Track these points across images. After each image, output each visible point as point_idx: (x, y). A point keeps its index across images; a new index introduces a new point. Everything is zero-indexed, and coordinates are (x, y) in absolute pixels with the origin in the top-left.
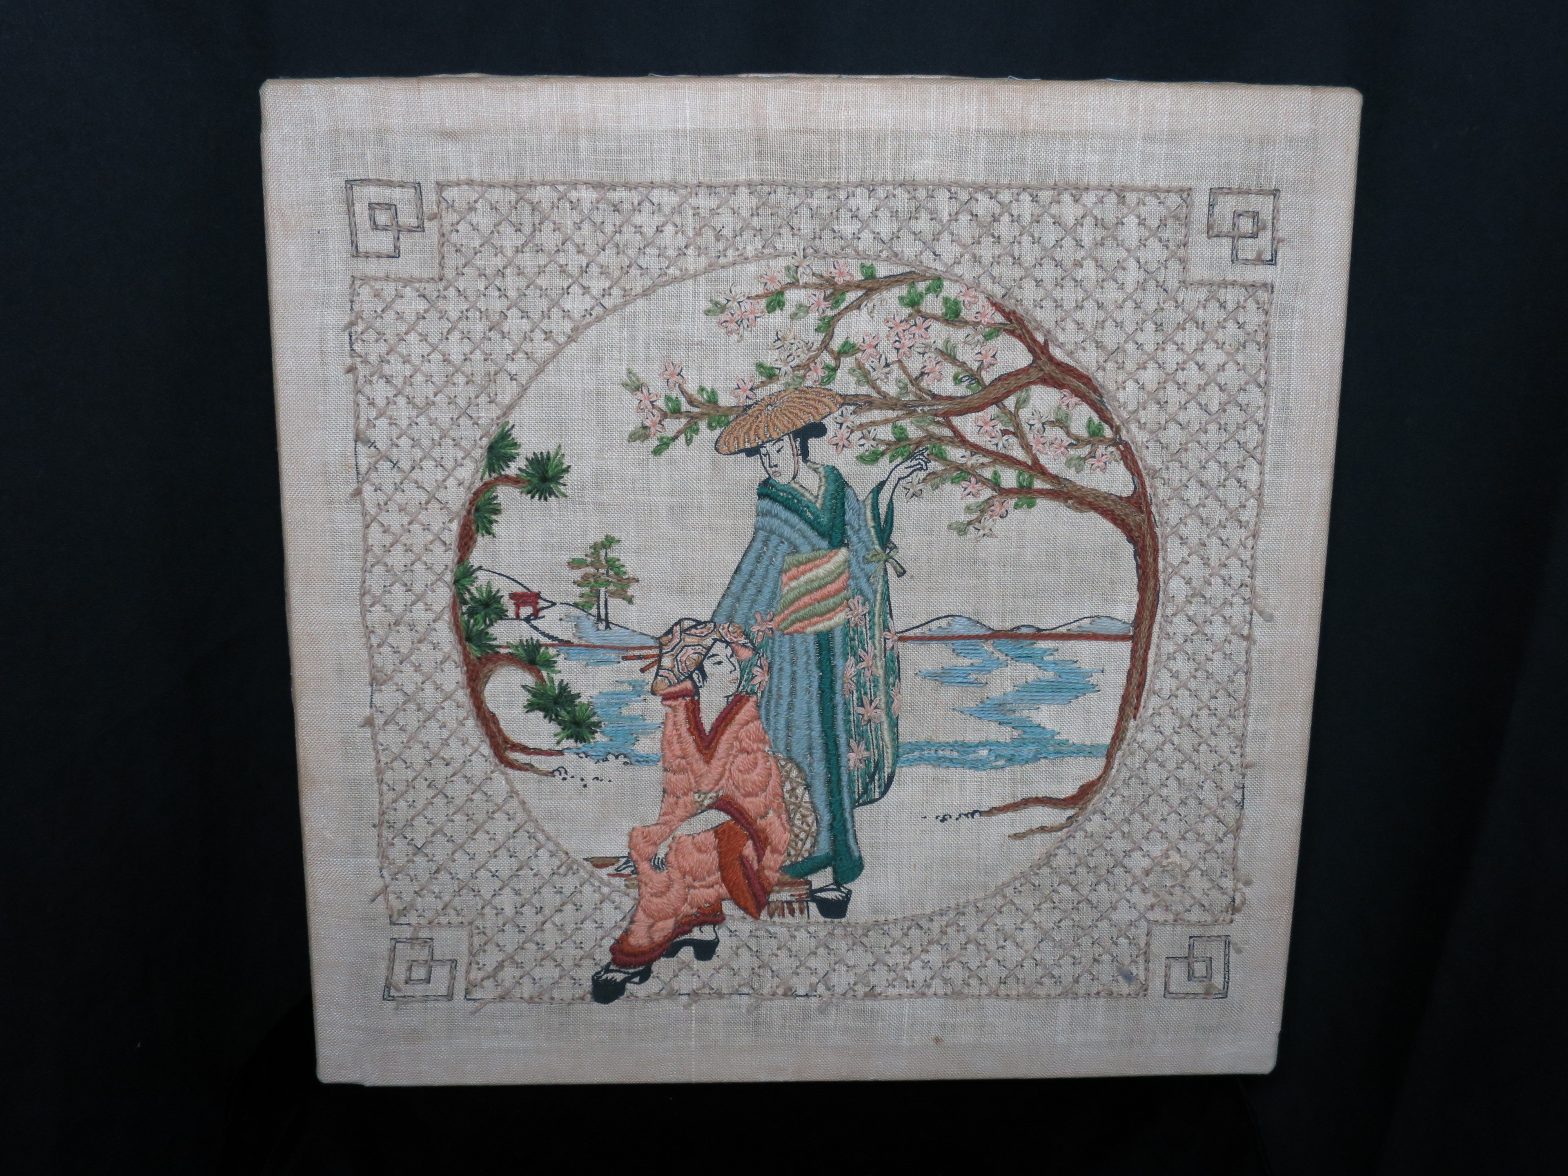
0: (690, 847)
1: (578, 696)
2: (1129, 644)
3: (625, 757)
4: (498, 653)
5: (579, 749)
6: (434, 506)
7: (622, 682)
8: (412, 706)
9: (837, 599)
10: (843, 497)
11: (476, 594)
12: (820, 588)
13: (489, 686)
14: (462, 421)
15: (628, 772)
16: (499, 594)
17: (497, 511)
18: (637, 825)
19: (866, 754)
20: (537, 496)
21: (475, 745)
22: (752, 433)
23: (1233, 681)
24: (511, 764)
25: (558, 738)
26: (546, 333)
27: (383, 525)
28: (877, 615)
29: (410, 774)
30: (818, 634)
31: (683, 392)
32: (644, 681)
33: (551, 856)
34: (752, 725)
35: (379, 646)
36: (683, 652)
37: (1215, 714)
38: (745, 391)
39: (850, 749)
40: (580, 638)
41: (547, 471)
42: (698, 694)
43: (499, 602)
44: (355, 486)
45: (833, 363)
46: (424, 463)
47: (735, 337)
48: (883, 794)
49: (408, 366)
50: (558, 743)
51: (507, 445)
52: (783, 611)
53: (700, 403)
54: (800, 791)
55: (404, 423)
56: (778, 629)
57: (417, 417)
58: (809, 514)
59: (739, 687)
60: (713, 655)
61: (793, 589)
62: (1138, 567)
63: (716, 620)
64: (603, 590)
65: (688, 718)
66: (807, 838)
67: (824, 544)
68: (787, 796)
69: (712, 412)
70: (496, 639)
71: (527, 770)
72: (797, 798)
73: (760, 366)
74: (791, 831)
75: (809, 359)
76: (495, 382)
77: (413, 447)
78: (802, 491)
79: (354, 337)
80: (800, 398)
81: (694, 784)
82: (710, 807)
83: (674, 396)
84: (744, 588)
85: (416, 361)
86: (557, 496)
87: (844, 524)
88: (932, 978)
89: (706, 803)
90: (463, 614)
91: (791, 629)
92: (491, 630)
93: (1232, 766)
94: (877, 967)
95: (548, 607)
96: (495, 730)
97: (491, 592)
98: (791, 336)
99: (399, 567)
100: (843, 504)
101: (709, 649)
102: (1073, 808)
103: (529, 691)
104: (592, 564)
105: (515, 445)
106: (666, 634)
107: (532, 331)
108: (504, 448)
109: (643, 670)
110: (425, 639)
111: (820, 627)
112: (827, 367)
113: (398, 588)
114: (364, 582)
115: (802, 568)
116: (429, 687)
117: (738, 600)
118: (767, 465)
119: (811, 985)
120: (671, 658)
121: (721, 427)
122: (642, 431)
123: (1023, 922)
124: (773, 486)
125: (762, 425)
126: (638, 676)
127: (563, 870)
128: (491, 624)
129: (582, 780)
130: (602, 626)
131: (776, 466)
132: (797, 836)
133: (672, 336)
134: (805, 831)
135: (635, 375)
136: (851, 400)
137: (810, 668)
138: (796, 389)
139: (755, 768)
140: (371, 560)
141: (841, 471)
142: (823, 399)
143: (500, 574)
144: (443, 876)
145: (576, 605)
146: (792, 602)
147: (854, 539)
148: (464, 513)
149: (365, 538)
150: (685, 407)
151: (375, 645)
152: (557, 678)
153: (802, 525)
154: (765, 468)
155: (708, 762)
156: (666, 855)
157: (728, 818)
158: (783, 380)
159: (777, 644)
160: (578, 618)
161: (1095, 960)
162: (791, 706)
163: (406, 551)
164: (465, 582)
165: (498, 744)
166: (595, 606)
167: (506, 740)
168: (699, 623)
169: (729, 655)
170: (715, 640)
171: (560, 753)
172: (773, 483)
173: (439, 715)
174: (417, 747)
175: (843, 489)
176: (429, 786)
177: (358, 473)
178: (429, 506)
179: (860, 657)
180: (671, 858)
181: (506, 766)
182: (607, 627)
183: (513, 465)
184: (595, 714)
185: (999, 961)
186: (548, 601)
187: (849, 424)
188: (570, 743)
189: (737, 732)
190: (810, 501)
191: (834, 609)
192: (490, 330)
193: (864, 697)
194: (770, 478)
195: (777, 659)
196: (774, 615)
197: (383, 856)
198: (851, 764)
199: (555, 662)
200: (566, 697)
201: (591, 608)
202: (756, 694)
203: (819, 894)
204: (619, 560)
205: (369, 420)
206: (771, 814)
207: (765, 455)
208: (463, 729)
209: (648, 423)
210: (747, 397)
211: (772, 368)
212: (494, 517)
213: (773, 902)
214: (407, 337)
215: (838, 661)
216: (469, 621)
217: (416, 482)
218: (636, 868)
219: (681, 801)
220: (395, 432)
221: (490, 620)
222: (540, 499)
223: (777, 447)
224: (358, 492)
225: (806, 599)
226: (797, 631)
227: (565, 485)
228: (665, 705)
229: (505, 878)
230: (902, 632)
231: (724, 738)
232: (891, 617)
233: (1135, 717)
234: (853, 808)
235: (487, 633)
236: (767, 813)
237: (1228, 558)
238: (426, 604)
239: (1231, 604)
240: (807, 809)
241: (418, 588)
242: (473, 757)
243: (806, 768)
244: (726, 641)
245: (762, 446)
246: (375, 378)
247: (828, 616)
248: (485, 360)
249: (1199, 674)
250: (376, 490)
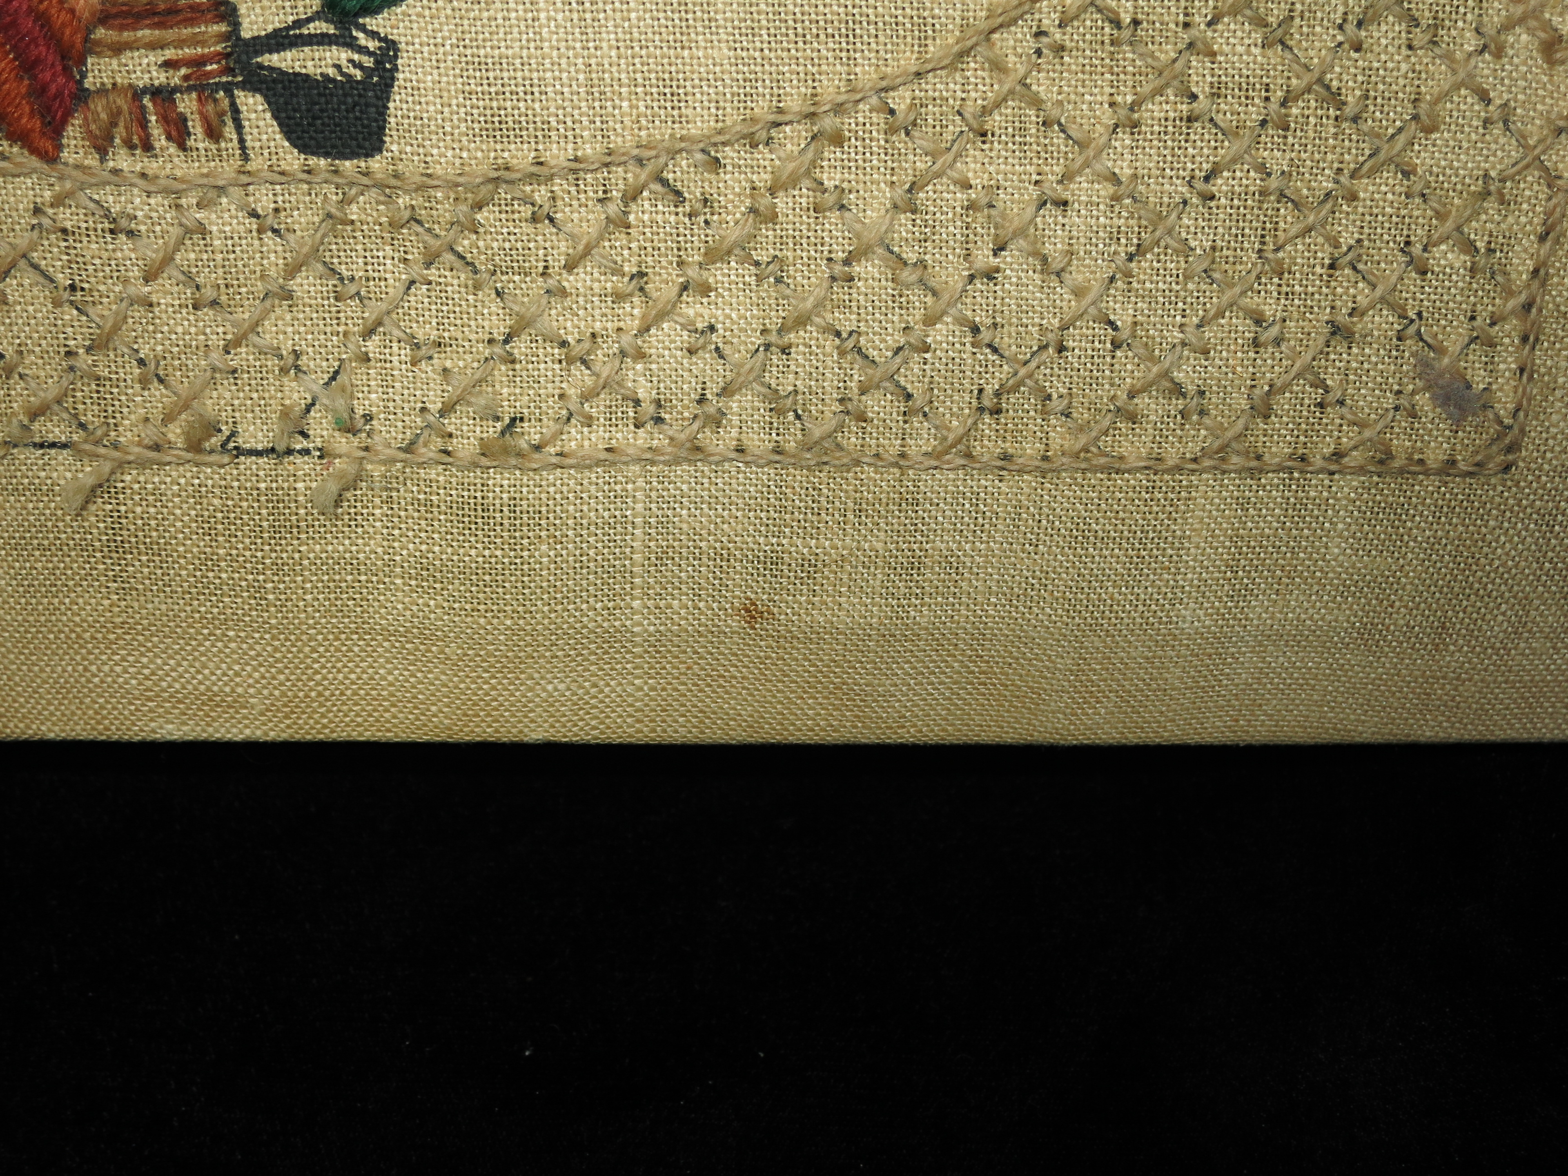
88: (726, 391)
94: (520, 347)
119: (285, 414)
123: (1066, 178)
161: (1336, 329)
185: (975, 330)
203: (274, 60)
213: (102, 91)
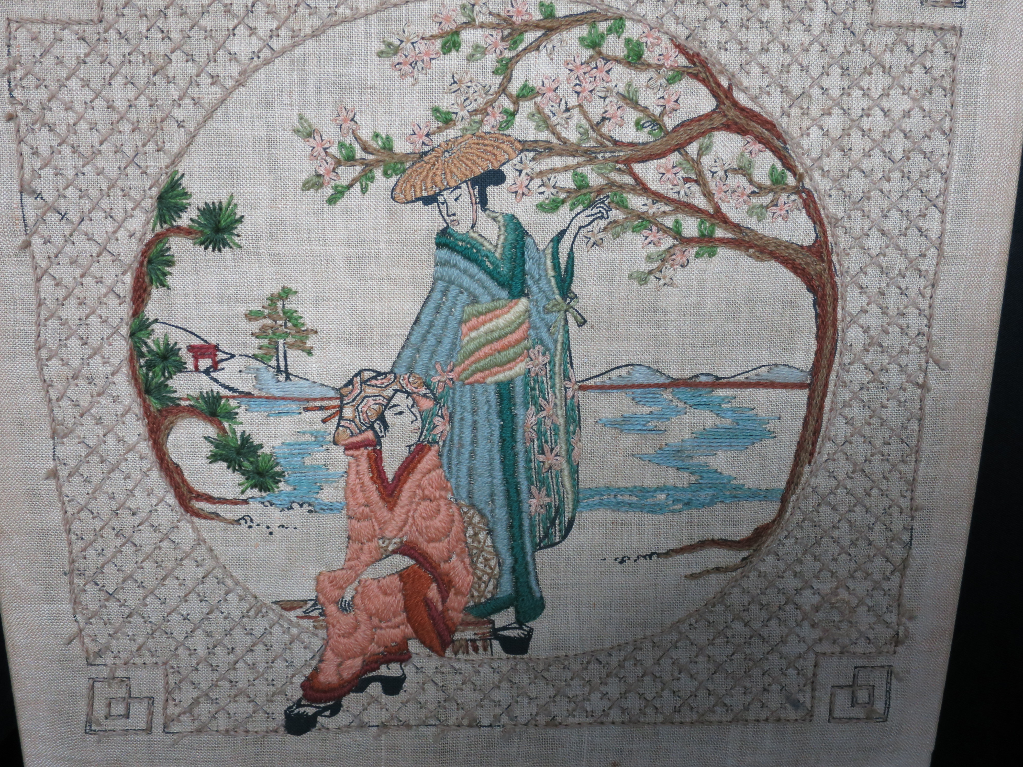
0: (376, 590)
1: (261, 446)
2: (806, 392)
3: (310, 505)
4: (179, 405)
5: (263, 498)
6: (106, 257)
7: (304, 433)
8: (95, 458)
9: (517, 349)
10: (523, 246)
11: (154, 348)
12: (500, 338)
13: (171, 438)
14: (129, 170)
15: (313, 520)
16: (177, 347)
17: (170, 263)
18: (323, 569)
19: (547, 500)
20: (210, 248)
21: (161, 495)
22: (429, 181)
23: (906, 428)
24: (197, 514)
25: (242, 488)
26: (212, 77)
27: (55, 278)
28: (557, 365)
29: (98, 524)
30: (498, 384)
31: (357, 138)
32: (325, 432)
33: (241, 600)
34: (434, 473)
35: (58, 400)
36: (364, 402)
37: (888, 460)
38: (421, 137)
39: (531, 495)
40: (261, 389)
41: (219, 222)
42: (380, 444)
43: (177, 355)
44: (23, 238)
45: (511, 108)
46: (93, 215)
47: (410, 80)
48: (563, 538)
49: (71, 113)
50: (243, 492)
51: (177, 195)
52: (463, 362)
53: (375, 149)
54: (482, 536)
55: (70, 173)
56: (458, 380)
57: (83, 166)
58: (488, 263)
59: (420, 436)
60: (394, 406)
61: (473, 339)
62: (817, 316)
63: (396, 370)
64: (281, 341)
65: (371, 467)
66: (489, 581)
67: (504, 294)
68: (469, 541)
69: (387, 158)
70: (176, 391)
71: (212, 519)
72: (479, 542)
73: (436, 110)
74: (474, 574)
75: (486, 103)
76: (162, 129)
77: (80, 197)
78: (481, 240)
79: (13, 84)
80: (478, 144)
81: (378, 531)
82: (394, 552)
83: (347, 143)
84: (424, 339)
85: (79, 108)
86: (231, 247)
87: (524, 273)
88: (610, 708)
89: (391, 548)
90: (141, 367)
91: (472, 380)
92: (170, 383)
93: (901, 509)
94: (557, 699)
95: (227, 359)
96: (179, 481)
97: (168, 344)
98: (467, 79)
99: (74, 322)
100: (523, 254)
101: (390, 399)
102: (748, 550)
103: (211, 442)
104: (269, 316)
105: (185, 195)
106: (347, 385)
107: (198, 75)
108: (174, 198)
109: (324, 421)
110: (103, 392)
111: (501, 377)
112: (505, 112)
113: (74, 343)
114: (39, 336)
115: (482, 318)
116: (110, 439)
117: (418, 351)
118: (444, 213)
119: (495, 716)
120: (352, 409)
121: (397, 175)
122: (315, 180)
123: (696, 656)
124: (451, 236)
125: (439, 172)
126: (319, 426)
127: (252, 613)
128: (171, 377)
129: (268, 527)
130: (282, 378)
131: (454, 215)
132: (480, 578)
133: (344, 80)
134: (488, 574)
135: (306, 121)
136: (530, 146)
137: (491, 417)
138: (473, 135)
139: (438, 514)
140: (44, 313)
141: (521, 220)
142: (502, 145)
143: (177, 327)
144: (136, 619)
145: (255, 357)
146: (472, 352)
147: (534, 289)
148: (136, 265)
149: (37, 291)
150: (359, 154)
151: (54, 398)
152: (239, 429)
153: (481, 275)
154: (443, 217)
155: (391, 509)
156: (353, 597)
157: (412, 562)
158: (460, 125)
159: (458, 394)
160: (258, 369)
161: (765, 690)
162: (473, 454)
163: (80, 304)
164: (141, 335)
165: (183, 494)
166: (275, 358)
167: (191, 490)
168: (379, 374)
169: (410, 405)
170: (396, 391)
171: (245, 502)
172: (451, 232)
173: (123, 466)
174: (103, 499)
175: (523, 237)
176: (117, 535)
177: (26, 225)
178: (101, 258)
179: (541, 406)
180: (358, 601)
181: (191, 515)
182: (287, 378)
183: (184, 215)
184: (278, 464)
185: (674, 692)
186: (227, 353)
187: (529, 171)
188: (255, 492)
189: (420, 480)
190: (489, 251)
191: (514, 359)
192: (155, 74)
193: (545, 445)
194: (448, 227)
195: (459, 409)
196: (454, 366)
197: (75, 602)
198: (533, 509)
199: (237, 414)
200: (248, 448)
201: (270, 360)
202: (438, 443)
203: (502, 633)
204: (296, 311)
205: (33, 170)
206: (454, 558)
207: (443, 204)
208: (146, 480)
209: (321, 171)
210: (423, 143)
211: (449, 113)
212: (168, 269)
213: (458, 640)
214: (68, 83)
215: (519, 411)
216: (147, 374)
217: (86, 234)
218: (323, 611)
219: (366, 547)
220: (61, 183)
221: (169, 373)
222: (214, 250)
223: (454, 195)
224: (27, 245)
225: (486, 349)
226: (477, 382)
227: (239, 236)
228: (348, 455)
229: (197, 621)
230: (583, 381)
231: (407, 486)
232: (572, 366)
233: (810, 463)
234: (534, 552)
235: (167, 386)
236: (450, 558)
237: (906, 307)
238: (104, 357)
239: (908, 353)
240: (490, 552)
241: (94, 341)
242: (159, 508)
243: (488, 514)
244: (406, 392)
245: (439, 194)
246: (37, 126)
247: (508, 366)
248: (151, 106)
249: (873, 421)
250: (45, 243)
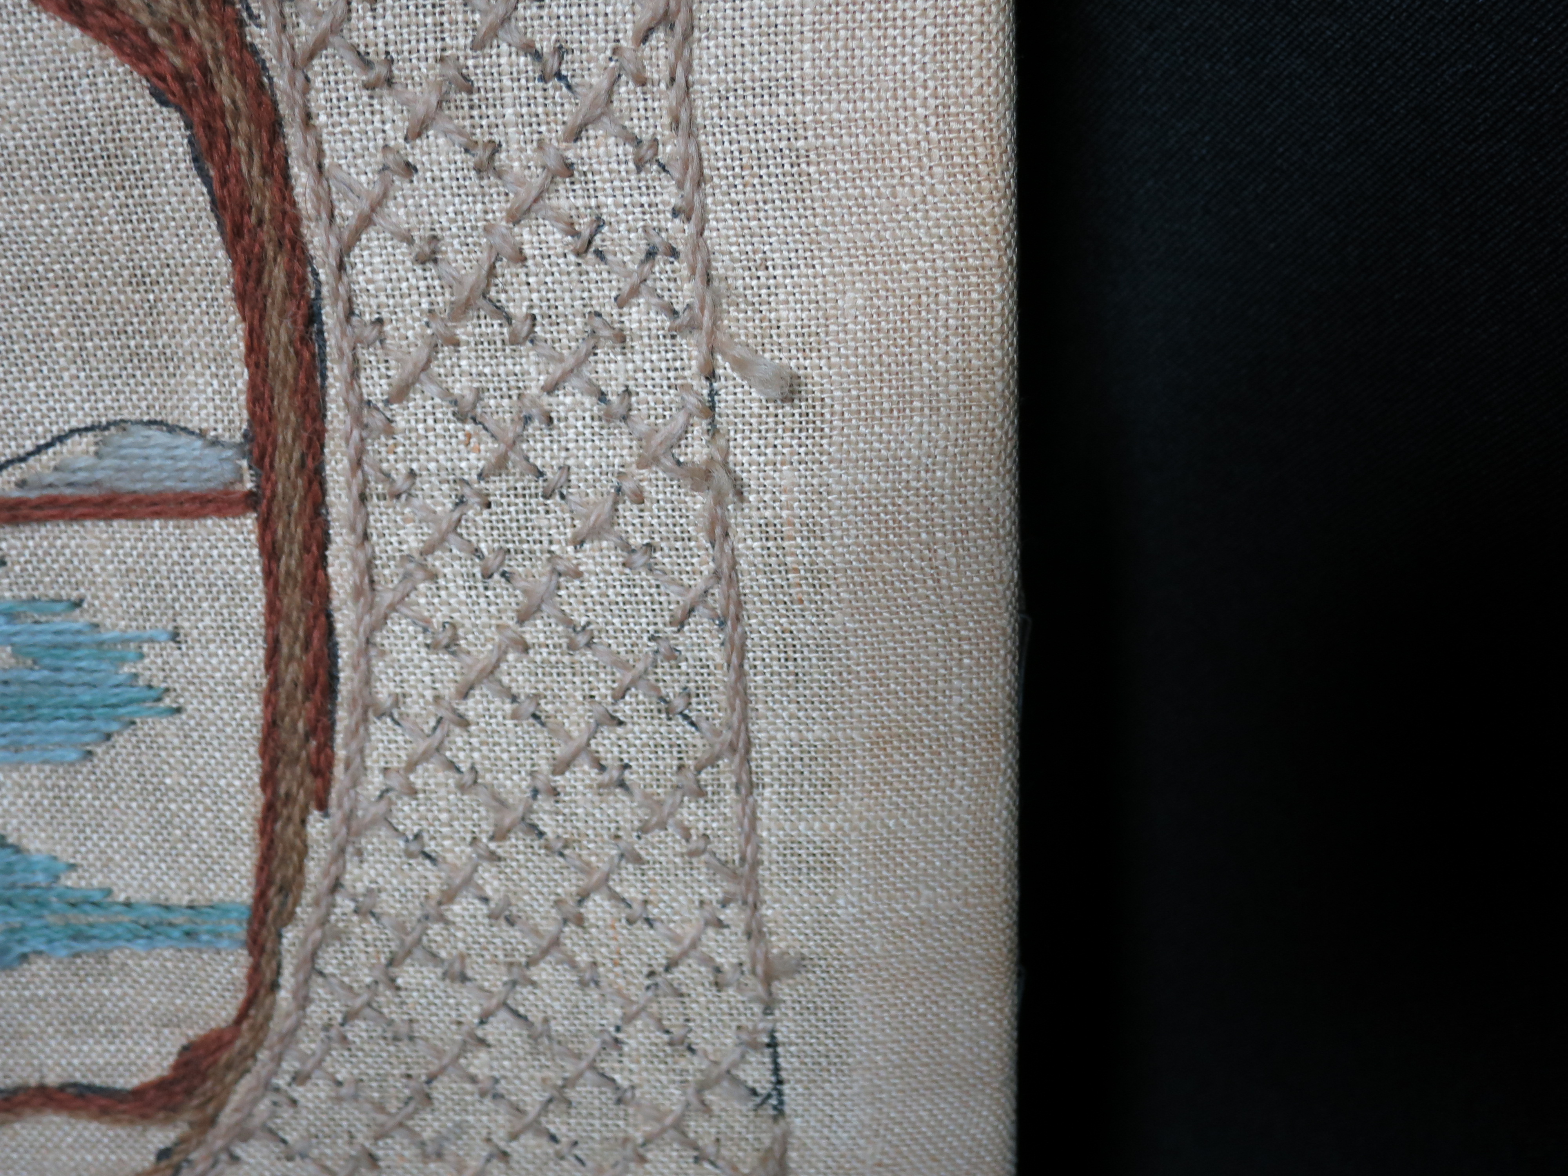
2: (250, 521)
23: (673, 655)
37: (622, 784)
62: (217, 205)
93: (718, 970)
102: (167, 1121)
233: (323, 806)
237: (576, 135)
239: (621, 338)
249: (533, 632)
